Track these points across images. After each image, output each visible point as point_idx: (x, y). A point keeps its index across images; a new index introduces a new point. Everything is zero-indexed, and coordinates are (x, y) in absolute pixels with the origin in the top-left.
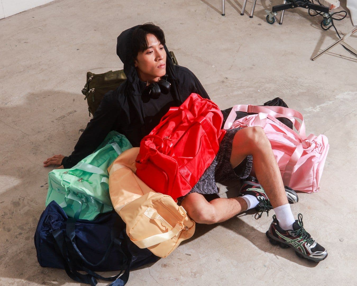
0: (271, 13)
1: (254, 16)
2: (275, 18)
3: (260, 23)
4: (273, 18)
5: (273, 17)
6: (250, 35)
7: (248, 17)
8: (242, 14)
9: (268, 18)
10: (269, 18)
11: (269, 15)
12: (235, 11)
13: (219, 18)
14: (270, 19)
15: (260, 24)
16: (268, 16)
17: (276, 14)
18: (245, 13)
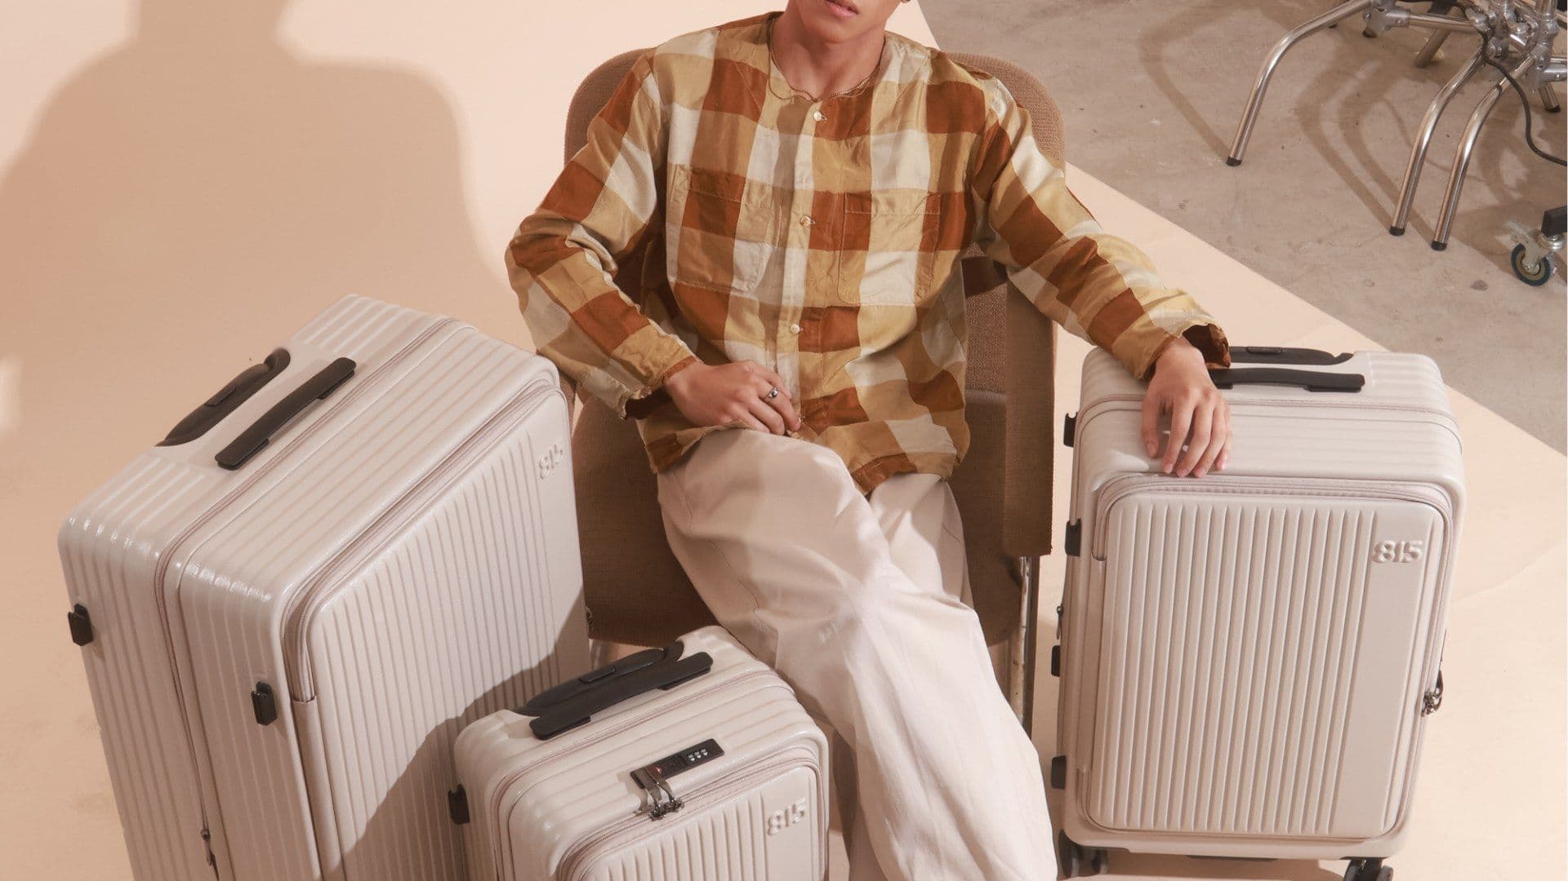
0: (1535, 236)
1: (1452, 241)
2: (1552, 264)
3: (1482, 277)
4: (1544, 263)
5: (1545, 260)
6: (1439, 339)
7: (1423, 244)
8: (1396, 231)
9: (1519, 256)
10: (1523, 256)
11: (1526, 246)
12: (1364, 210)
13: (1289, 244)
14: (1530, 265)
15: (1480, 286)
16: (1520, 248)
17: (1556, 244)
18: (1409, 227)
